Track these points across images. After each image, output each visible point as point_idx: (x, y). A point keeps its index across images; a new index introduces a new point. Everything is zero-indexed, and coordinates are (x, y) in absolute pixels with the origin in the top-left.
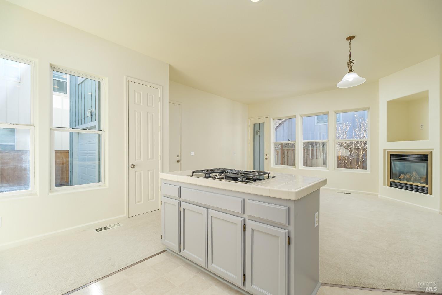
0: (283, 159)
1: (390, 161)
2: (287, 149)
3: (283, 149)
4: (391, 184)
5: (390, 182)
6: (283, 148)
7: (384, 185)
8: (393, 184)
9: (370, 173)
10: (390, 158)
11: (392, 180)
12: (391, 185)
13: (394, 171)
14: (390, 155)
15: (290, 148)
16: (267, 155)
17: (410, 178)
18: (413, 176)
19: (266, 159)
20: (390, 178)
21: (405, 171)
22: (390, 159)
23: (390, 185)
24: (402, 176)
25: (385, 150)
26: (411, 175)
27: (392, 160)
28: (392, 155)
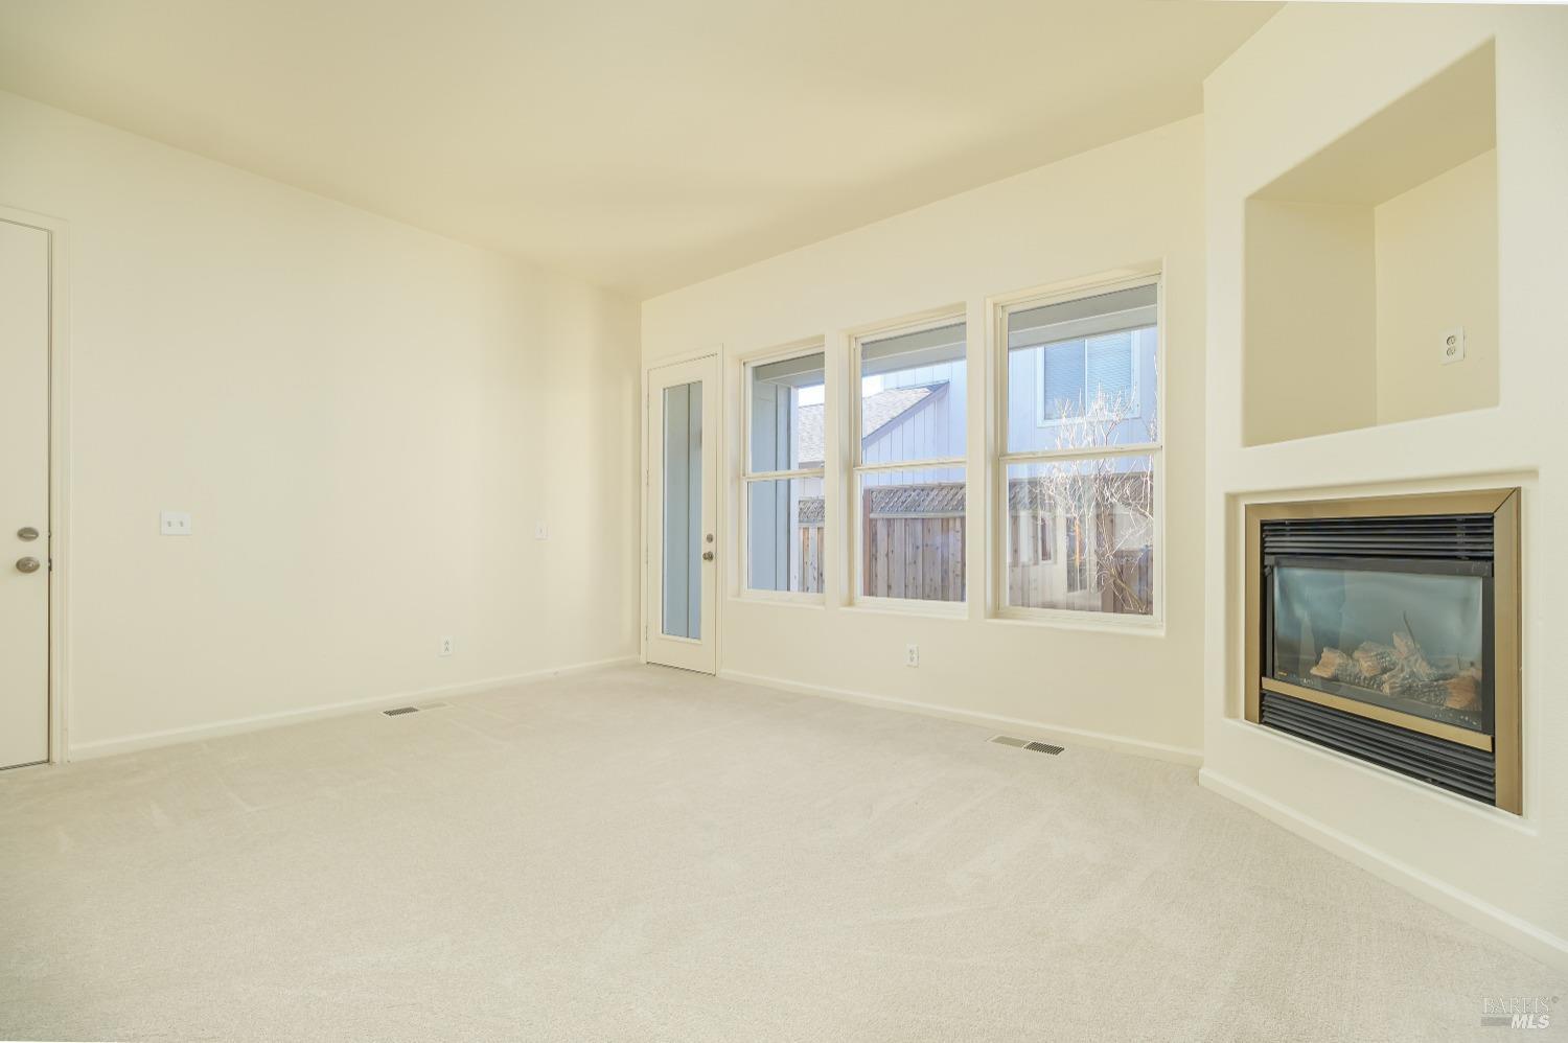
0: (870, 561)
1: (1263, 566)
2: (889, 520)
3: (871, 520)
4: (1270, 711)
5: (1262, 696)
6: (872, 516)
7: (1231, 713)
8: (1276, 711)
9: (1162, 633)
10: (1263, 547)
11: (1270, 684)
12: (1268, 717)
13: (1281, 627)
14: (1262, 531)
15: (900, 516)
16: (710, 539)
17: (1373, 678)
18: (1394, 664)
19: (709, 557)
20: (1263, 673)
21: (1346, 628)
22: (1263, 554)
23: (1261, 716)
24: (1331, 662)
25: (1232, 499)
26: (1382, 656)
27: (1269, 560)
28: (1269, 528)
